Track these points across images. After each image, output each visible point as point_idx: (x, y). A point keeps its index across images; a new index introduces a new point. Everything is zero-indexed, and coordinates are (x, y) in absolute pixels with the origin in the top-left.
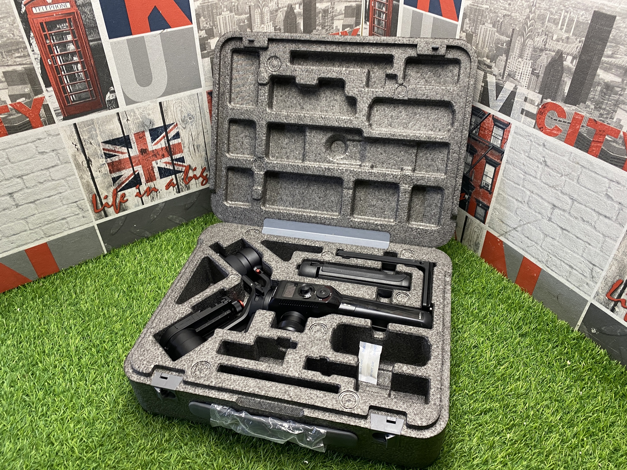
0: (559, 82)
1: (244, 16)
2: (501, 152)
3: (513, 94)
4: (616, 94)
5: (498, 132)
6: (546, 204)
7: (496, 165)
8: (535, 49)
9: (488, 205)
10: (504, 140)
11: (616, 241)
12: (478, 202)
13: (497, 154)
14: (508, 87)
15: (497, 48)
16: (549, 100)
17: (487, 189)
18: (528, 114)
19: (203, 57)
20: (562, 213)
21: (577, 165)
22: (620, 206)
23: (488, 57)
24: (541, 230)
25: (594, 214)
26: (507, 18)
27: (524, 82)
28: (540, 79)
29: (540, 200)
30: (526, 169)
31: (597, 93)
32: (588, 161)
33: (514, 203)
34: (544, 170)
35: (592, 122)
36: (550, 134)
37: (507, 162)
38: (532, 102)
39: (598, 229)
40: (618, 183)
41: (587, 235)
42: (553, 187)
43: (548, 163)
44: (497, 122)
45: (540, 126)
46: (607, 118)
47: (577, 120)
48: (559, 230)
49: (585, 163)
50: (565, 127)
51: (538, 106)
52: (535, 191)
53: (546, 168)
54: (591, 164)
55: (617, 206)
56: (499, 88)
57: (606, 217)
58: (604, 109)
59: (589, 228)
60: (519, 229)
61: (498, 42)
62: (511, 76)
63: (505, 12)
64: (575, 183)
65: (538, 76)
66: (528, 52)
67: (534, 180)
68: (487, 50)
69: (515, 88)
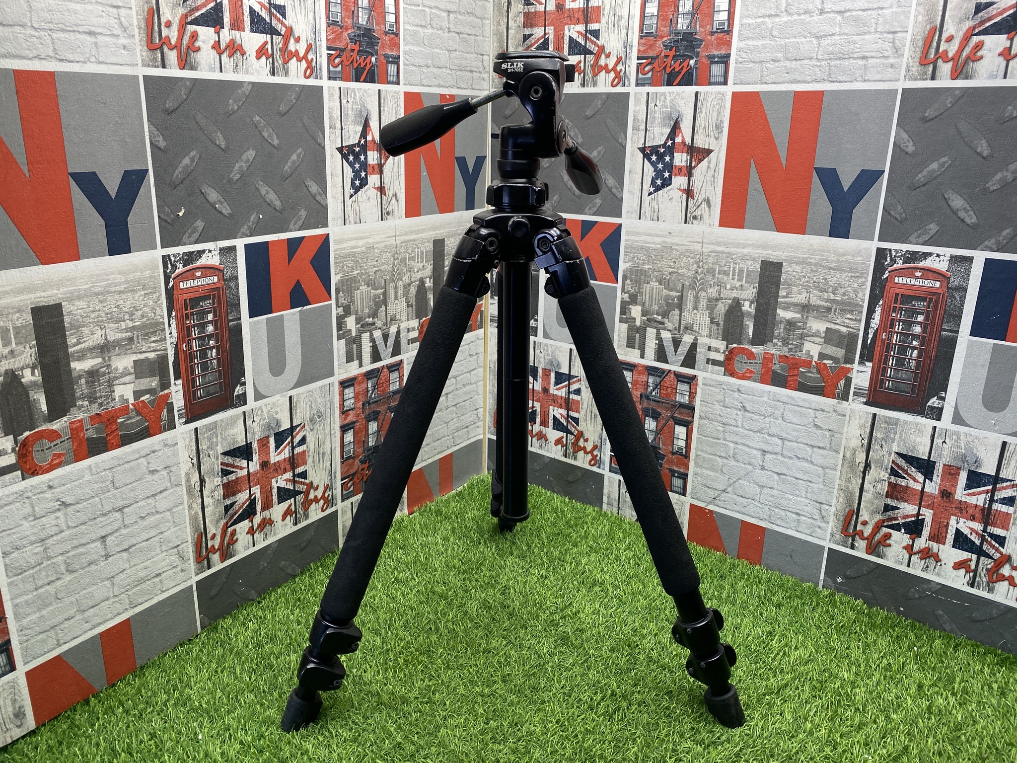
0: (742, 327)
1: (380, 291)
2: (691, 408)
3: (694, 346)
4: (799, 328)
5: (683, 387)
6: (755, 452)
7: (688, 424)
8: (710, 300)
9: (686, 471)
10: (692, 395)
11: (835, 470)
12: (673, 472)
13: (687, 411)
14: (688, 339)
15: (668, 304)
16: (735, 345)
17: (681, 454)
18: (715, 363)
19: (339, 338)
20: (774, 457)
21: (778, 403)
22: (830, 433)
23: (658, 314)
24: (755, 483)
25: (808, 448)
26: (674, 276)
27: (705, 331)
28: (721, 327)
29: (747, 450)
30: (724, 420)
31: (782, 331)
32: (788, 396)
33: (717, 461)
34: (743, 416)
35: (783, 358)
36: (743, 378)
37: (701, 417)
38: (717, 350)
39: (815, 463)
40: (823, 411)
41: (806, 472)
42: (758, 431)
43: (748, 408)
44: (680, 377)
45: (731, 372)
46: (796, 351)
47: (767, 359)
48: (776, 477)
49: (785, 399)
50: (757, 368)
51: (724, 352)
52: (740, 441)
53: (747, 414)
54: (792, 398)
55: (827, 433)
56: (677, 343)
57: (820, 448)
58: (792, 344)
59: (806, 464)
60: (729, 489)
61: (667, 297)
62: (689, 328)
63: (671, 270)
64: (780, 421)
65: (718, 324)
66: (703, 303)
67: (735, 429)
68: (656, 307)
69: (696, 339)
